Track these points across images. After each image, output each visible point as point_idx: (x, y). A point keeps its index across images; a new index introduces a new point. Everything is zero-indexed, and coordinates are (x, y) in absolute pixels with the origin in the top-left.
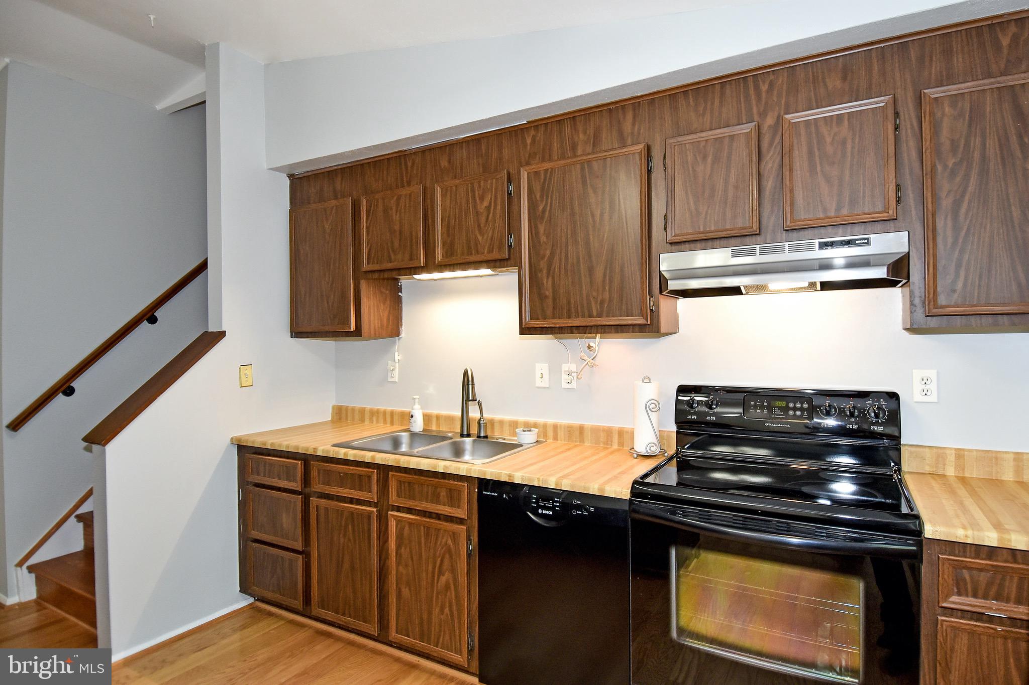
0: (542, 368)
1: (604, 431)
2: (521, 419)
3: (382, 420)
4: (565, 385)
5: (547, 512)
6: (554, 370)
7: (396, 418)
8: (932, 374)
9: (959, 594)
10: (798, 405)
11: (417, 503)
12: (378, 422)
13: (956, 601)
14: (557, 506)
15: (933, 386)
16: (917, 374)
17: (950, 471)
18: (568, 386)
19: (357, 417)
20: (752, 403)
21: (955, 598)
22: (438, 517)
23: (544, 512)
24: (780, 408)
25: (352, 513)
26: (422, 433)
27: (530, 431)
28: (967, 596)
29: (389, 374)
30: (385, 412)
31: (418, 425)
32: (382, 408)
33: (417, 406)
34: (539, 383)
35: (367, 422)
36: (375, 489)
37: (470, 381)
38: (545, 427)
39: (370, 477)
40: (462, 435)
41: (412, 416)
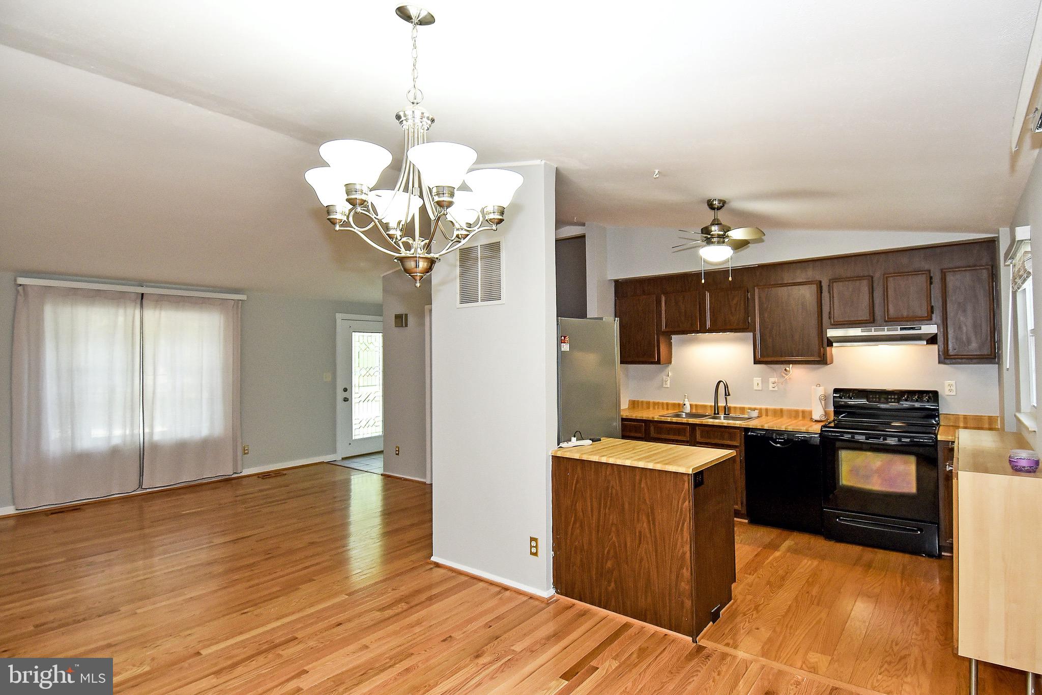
0: (757, 380)
1: (793, 411)
2: (747, 406)
3: (661, 407)
4: (771, 389)
6: (765, 381)
7: (670, 405)
8: (953, 382)
10: (893, 397)
11: (712, 440)
12: (658, 408)
15: (954, 388)
16: (947, 382)
18: (773, 389)
20: (871, 396)
23: (780, 440)
24: (885, 398)
26: (689, 411)
27: (754, 411)
29: (664, 383)
30: (663, 404)
32: (661, 401)
33: (686, 400)
34: (756, 388)
35: (651, 409)
36: (688, 434)
37: (726, 387)
38: (760, 410)
39: (685, 429)
40: (715, 414)
41: (685, 405)
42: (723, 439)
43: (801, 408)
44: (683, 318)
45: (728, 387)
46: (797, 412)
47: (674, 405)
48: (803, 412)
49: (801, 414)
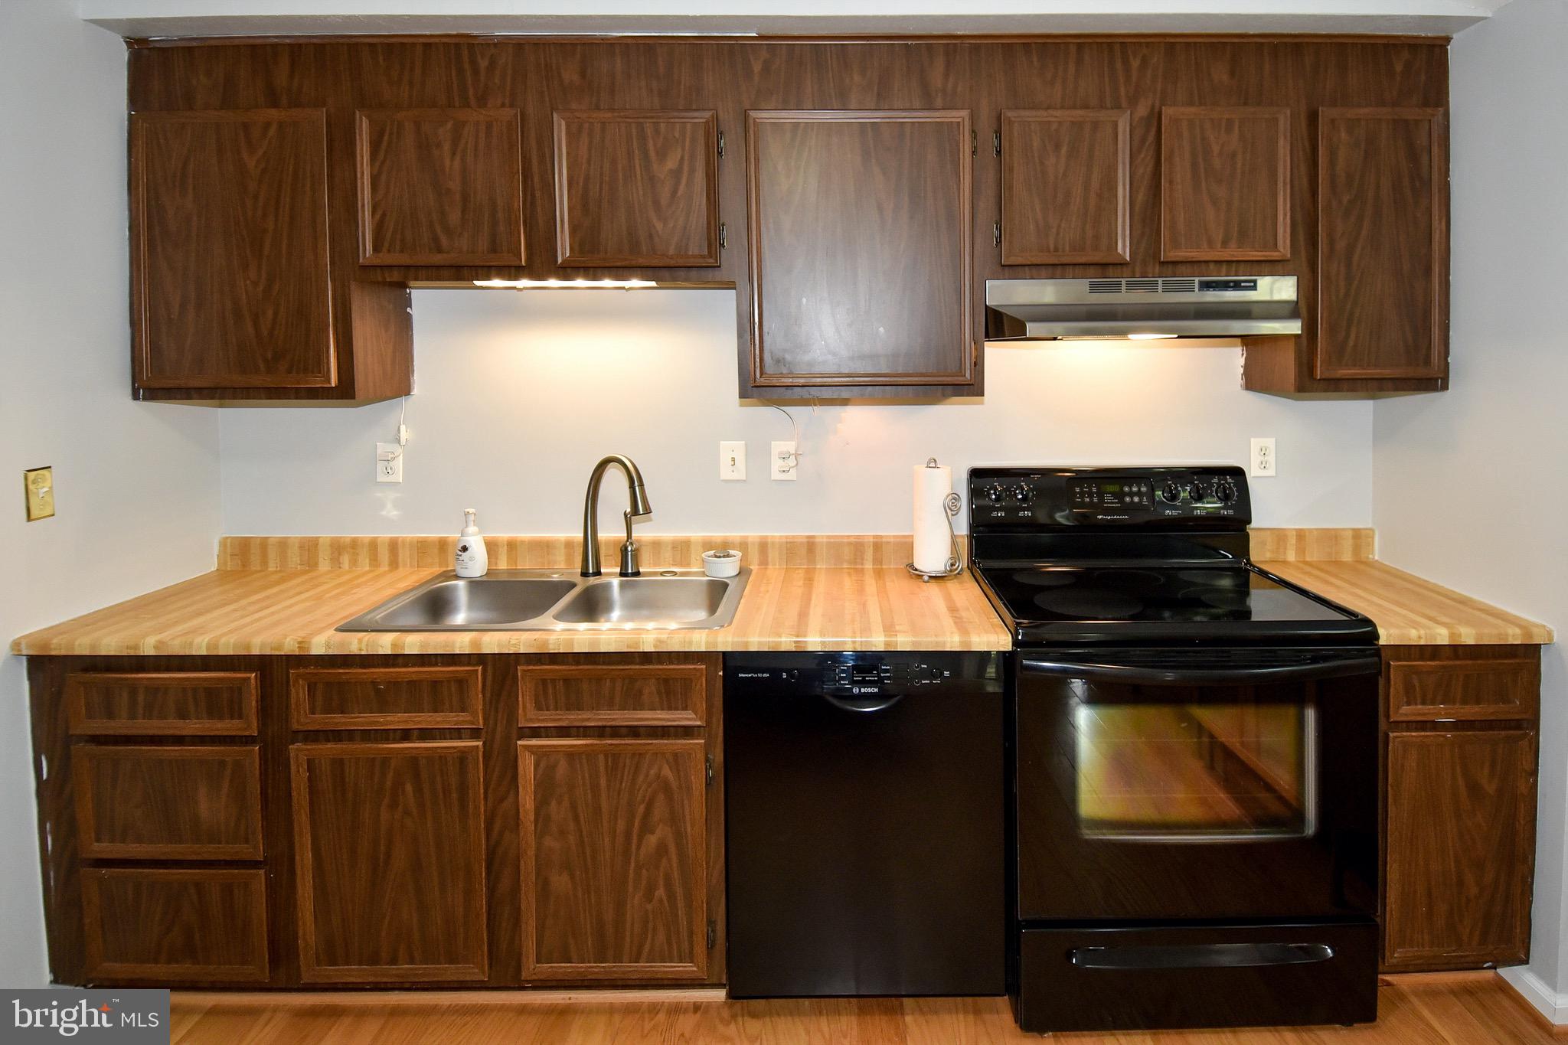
0: (732, 448)
1: (850, 544)
2: (696, 534)
3: (365, 564)
4: (776, 475)
5: (870, 690)
6: (756, 451)
7: (403, 555)
8: (1270, 442)
9: (1408, 704)
10: (1135, 489)
11: (586, 715)
12: (354, 562)
13: (1407, 711)
14: (888, 678)
15: (1271, 458)
16: (1256, 443)
17: (1347, 557)
18: (784, 477)
19: (294, 559)
20: (1078, 490)
21: (1405, 709)
22: (634, 732)
23: (863, 690)
24: (1114, 494)
25: (413, 761)
26: (485, 579)
27: (728, 556)
28: (1416, 704)
29: (380, 466)
30: (373, 545)
31: (477, 564)
32: (365, 535)
33: (472, 529)
34: (726, 473)
35: (324, 566)
36: (478, 702)
37: (635, 481)
38: (743, 546)
39: (462, 683)
40: (585, 574)
41: (465, 549)
42: (639, 706)
43: (867, 530)
44: (454, 217)
45: (641, 485)
46: (857, 547)
47: (422, 548)
48: (878, 545)
49: (869, 554)
